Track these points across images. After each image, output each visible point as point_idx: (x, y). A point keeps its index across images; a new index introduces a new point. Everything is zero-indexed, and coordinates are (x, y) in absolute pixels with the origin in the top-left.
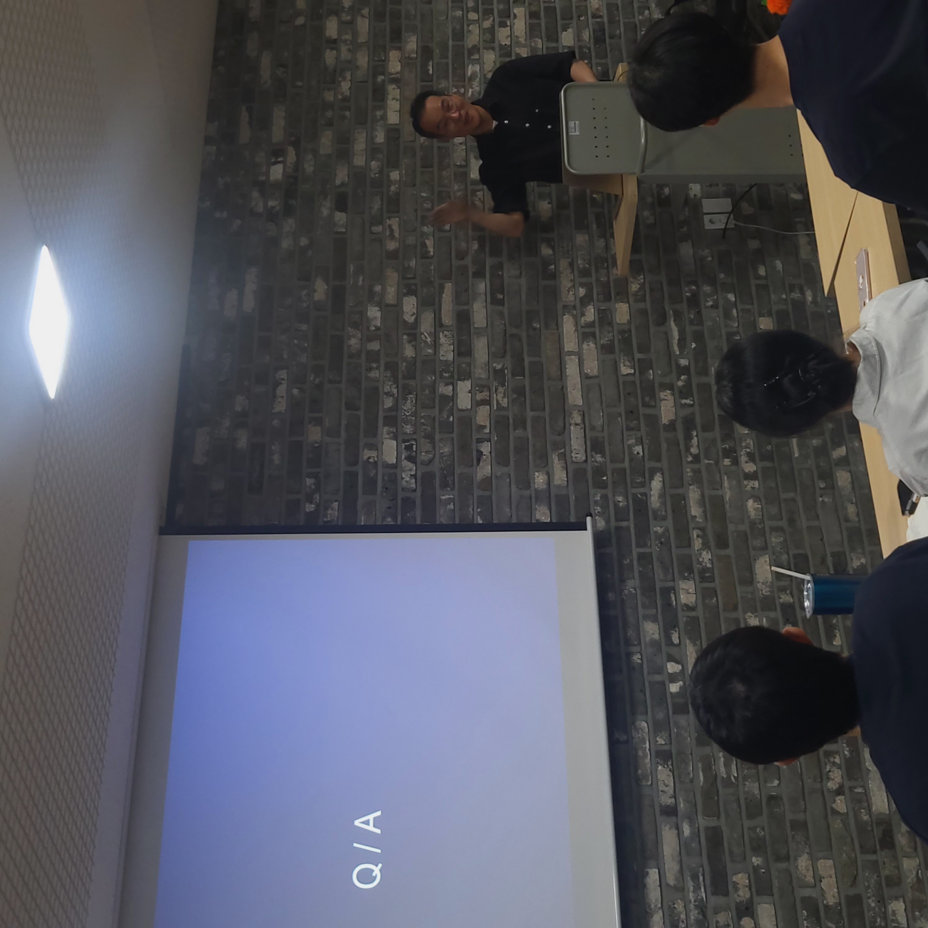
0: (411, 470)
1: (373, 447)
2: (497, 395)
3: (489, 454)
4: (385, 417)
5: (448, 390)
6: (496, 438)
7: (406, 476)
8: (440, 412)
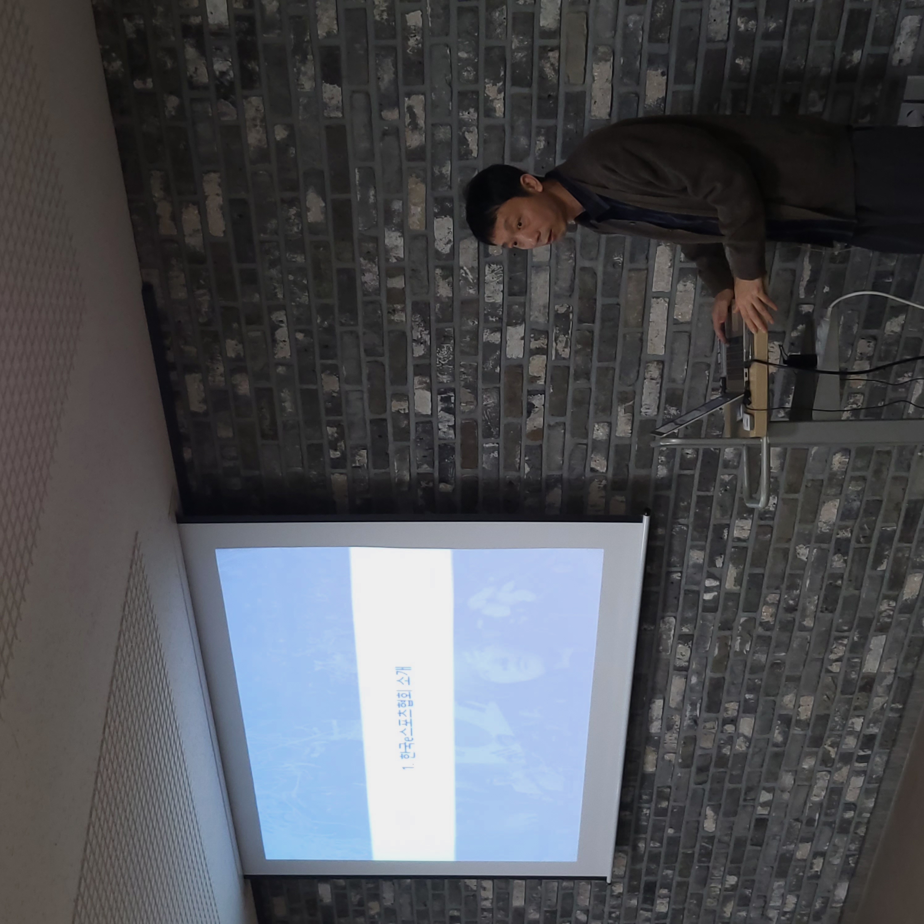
0: (448, 421)
1: (404, 396)
2: (557, 344)
3: (543, 407)
4: (416, 366)
5: (495, 338)
6: (552, 391)
7: (443, 427)
8: (485, 360)
